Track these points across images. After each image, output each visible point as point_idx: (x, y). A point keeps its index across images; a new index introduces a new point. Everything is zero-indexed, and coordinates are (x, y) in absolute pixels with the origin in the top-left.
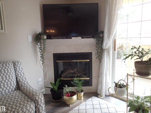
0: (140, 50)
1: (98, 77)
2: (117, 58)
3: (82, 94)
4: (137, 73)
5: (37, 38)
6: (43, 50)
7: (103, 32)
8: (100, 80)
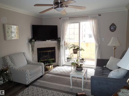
0: (74, 45)
1: (58, 58)
2: (66, 49)
3: (52, 65)
4: (74, 53)
5: (30, 41)
6: (33, 47)
7: (60, 38)
8: (59, 59)
